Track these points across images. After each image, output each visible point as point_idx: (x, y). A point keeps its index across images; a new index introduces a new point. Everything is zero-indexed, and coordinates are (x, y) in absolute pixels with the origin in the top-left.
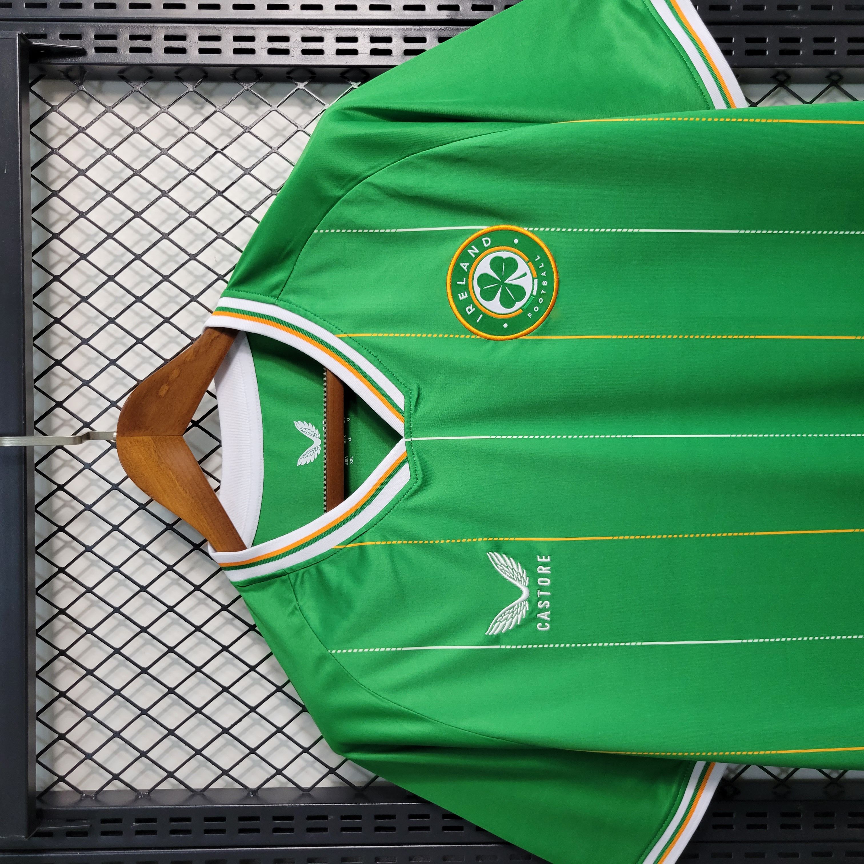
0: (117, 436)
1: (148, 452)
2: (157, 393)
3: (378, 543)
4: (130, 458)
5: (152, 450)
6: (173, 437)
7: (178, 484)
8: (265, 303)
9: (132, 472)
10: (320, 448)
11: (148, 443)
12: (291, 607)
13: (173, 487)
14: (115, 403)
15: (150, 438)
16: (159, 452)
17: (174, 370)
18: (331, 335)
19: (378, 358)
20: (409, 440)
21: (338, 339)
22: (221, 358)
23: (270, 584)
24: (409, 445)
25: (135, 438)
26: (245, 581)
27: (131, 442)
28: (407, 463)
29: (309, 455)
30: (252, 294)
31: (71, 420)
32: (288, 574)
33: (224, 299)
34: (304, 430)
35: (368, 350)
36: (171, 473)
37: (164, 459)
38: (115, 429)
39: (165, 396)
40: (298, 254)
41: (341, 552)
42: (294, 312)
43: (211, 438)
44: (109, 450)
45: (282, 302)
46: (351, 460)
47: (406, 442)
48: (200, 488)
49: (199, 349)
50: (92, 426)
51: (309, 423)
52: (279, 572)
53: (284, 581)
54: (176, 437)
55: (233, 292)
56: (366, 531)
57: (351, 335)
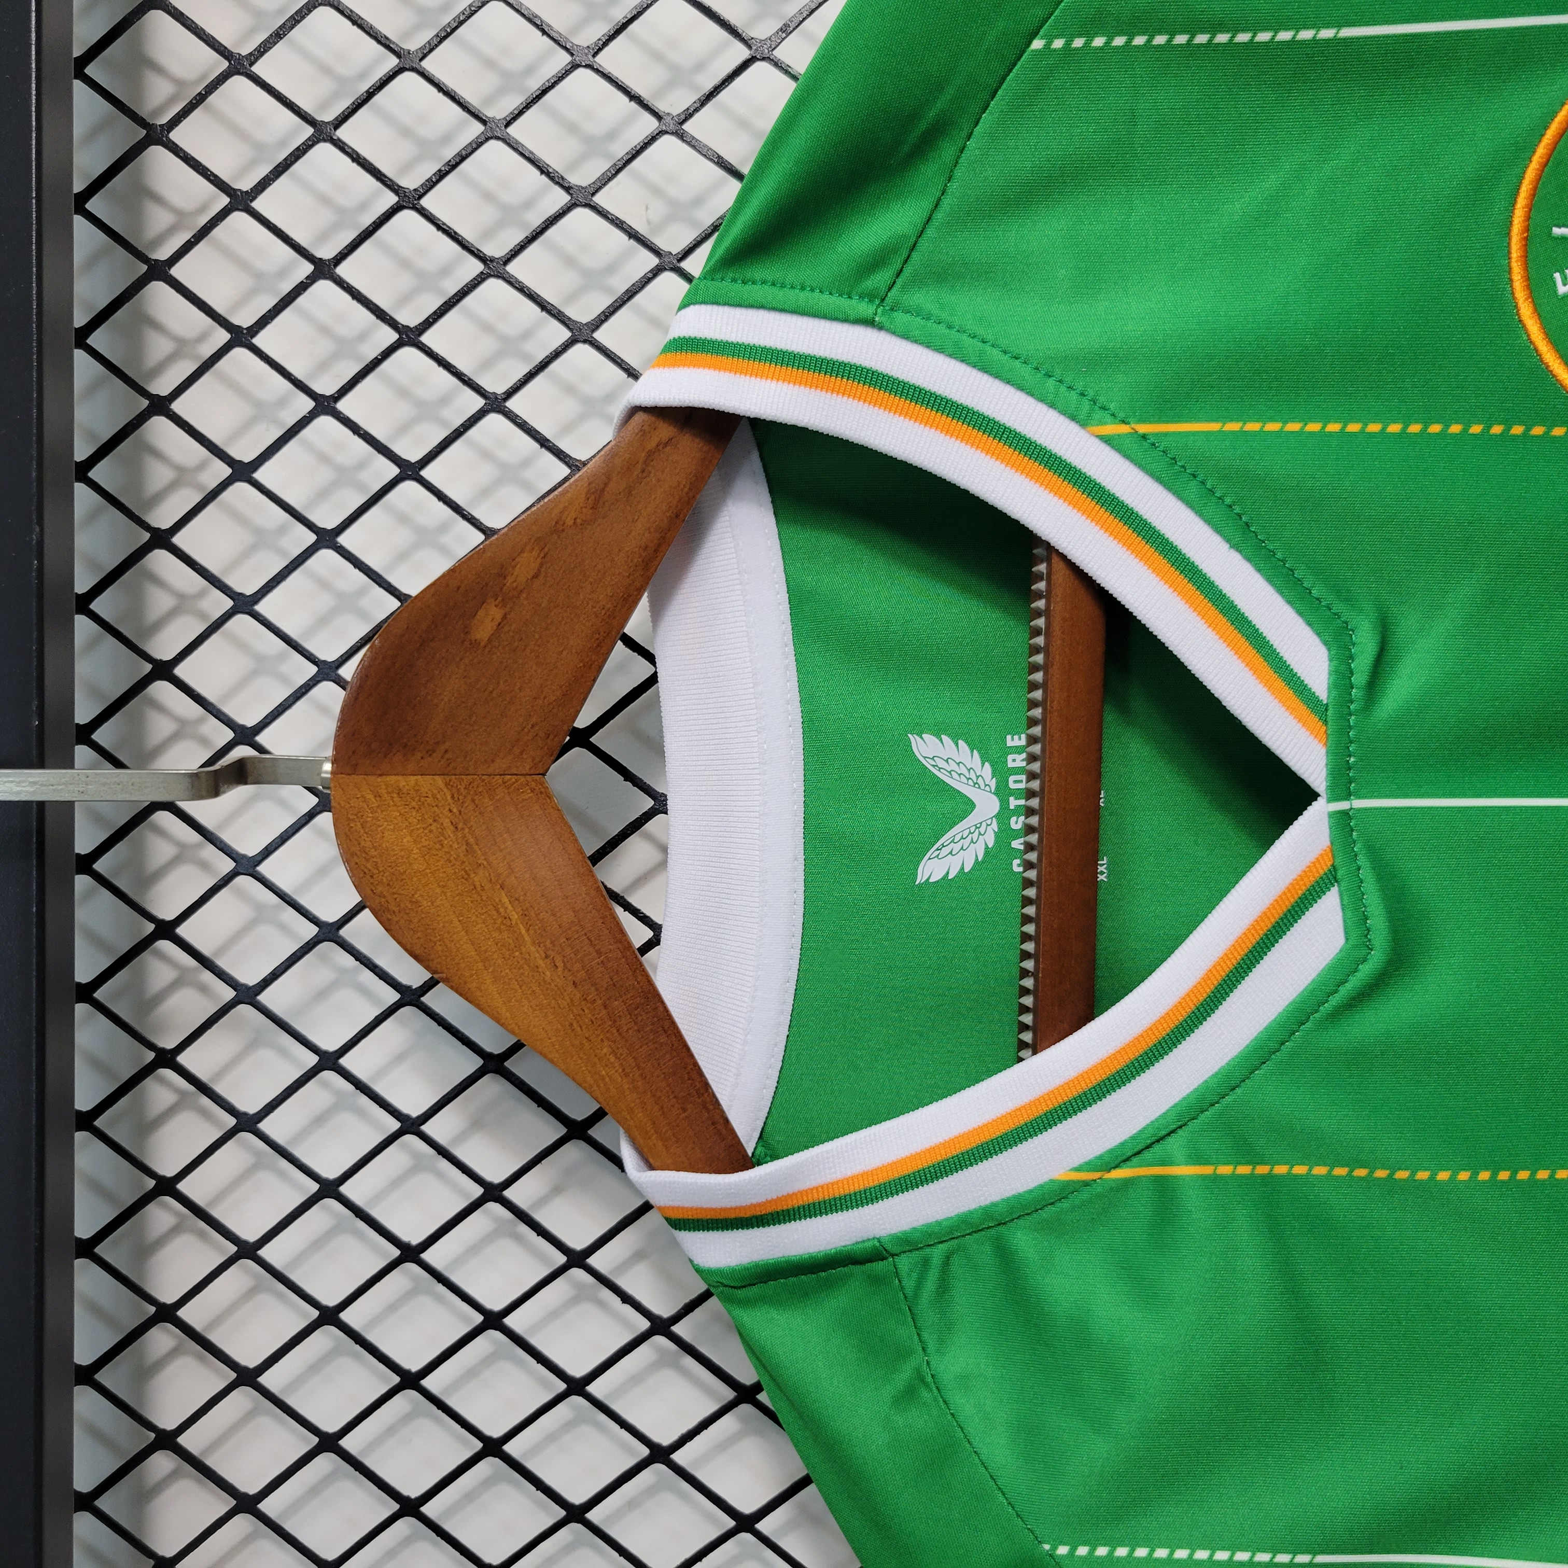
0: (332, 773)
1: (433, 828)
2: (466, 630)
3: (1225, 1170)
4: (375, 848)
5: (447, 823)
6: (514, 778)
7: (527, 938)
8: (836, 319)
9: (381, 895)
10: (995, 826)
11: (434, 796)
12: (904, 1374)
13: (512, 946)
14: (330, 667)
15: (439, 780)
16: (467, 830)
17: (522, 551)
18: (1073, 427)
19: (1237, 509)
20: (1343, 805)
21: (1097, 442)
22: (677, 516)
23: (829, 1285)
24: (1342, 821)
25: (392, 779)
26: (746, 1269)
27: (378, 796)
28: (1335, 890)
29: (957, 847)
30: (792, 292)
31: (200, 720)
32: (893, 1255)
33: (694, 311)
34: (941, 763)
35: (1203, 483)
36: (505, 900)
37: (484, 854)
38: (329, 752)
39: (490, 640)
40: (964, 134)
41: (1085, 1194)
42: (940, 350)
43: (628, 783)
44: (311, 815)
45: (899, 316)
46: (1100, 869)
47: (1331, 815)
48: (599, 953)
49: (606, 485)
50: (261, 739)
51: (960, 742)
52: (860, 1246)
53: (877, 1281)
54: (522, 779)
55: (726, 286)
56: (1180, 1127)
57: (1143, 429)
